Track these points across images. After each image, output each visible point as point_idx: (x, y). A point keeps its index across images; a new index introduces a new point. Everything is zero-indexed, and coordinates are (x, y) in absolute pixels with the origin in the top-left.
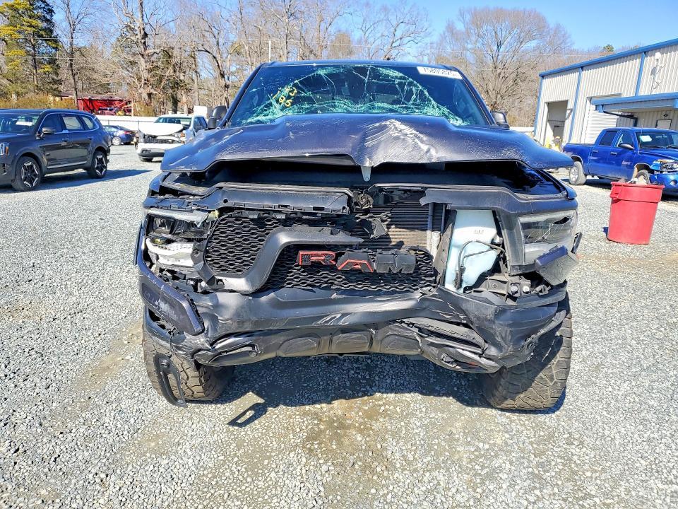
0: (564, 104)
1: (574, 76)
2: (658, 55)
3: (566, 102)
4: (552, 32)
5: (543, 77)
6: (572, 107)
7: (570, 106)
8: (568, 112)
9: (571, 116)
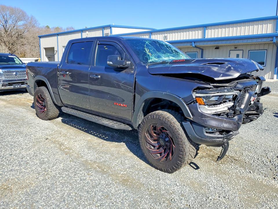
0: (53, 49)
1: (55, 38)
2: (87, 32)
3: (53, 48)
4: (30, 19)
5: (40, 37)
6: (57, 50)
7: (56, 49)
8: (55, 52)
9: (57, 53)
